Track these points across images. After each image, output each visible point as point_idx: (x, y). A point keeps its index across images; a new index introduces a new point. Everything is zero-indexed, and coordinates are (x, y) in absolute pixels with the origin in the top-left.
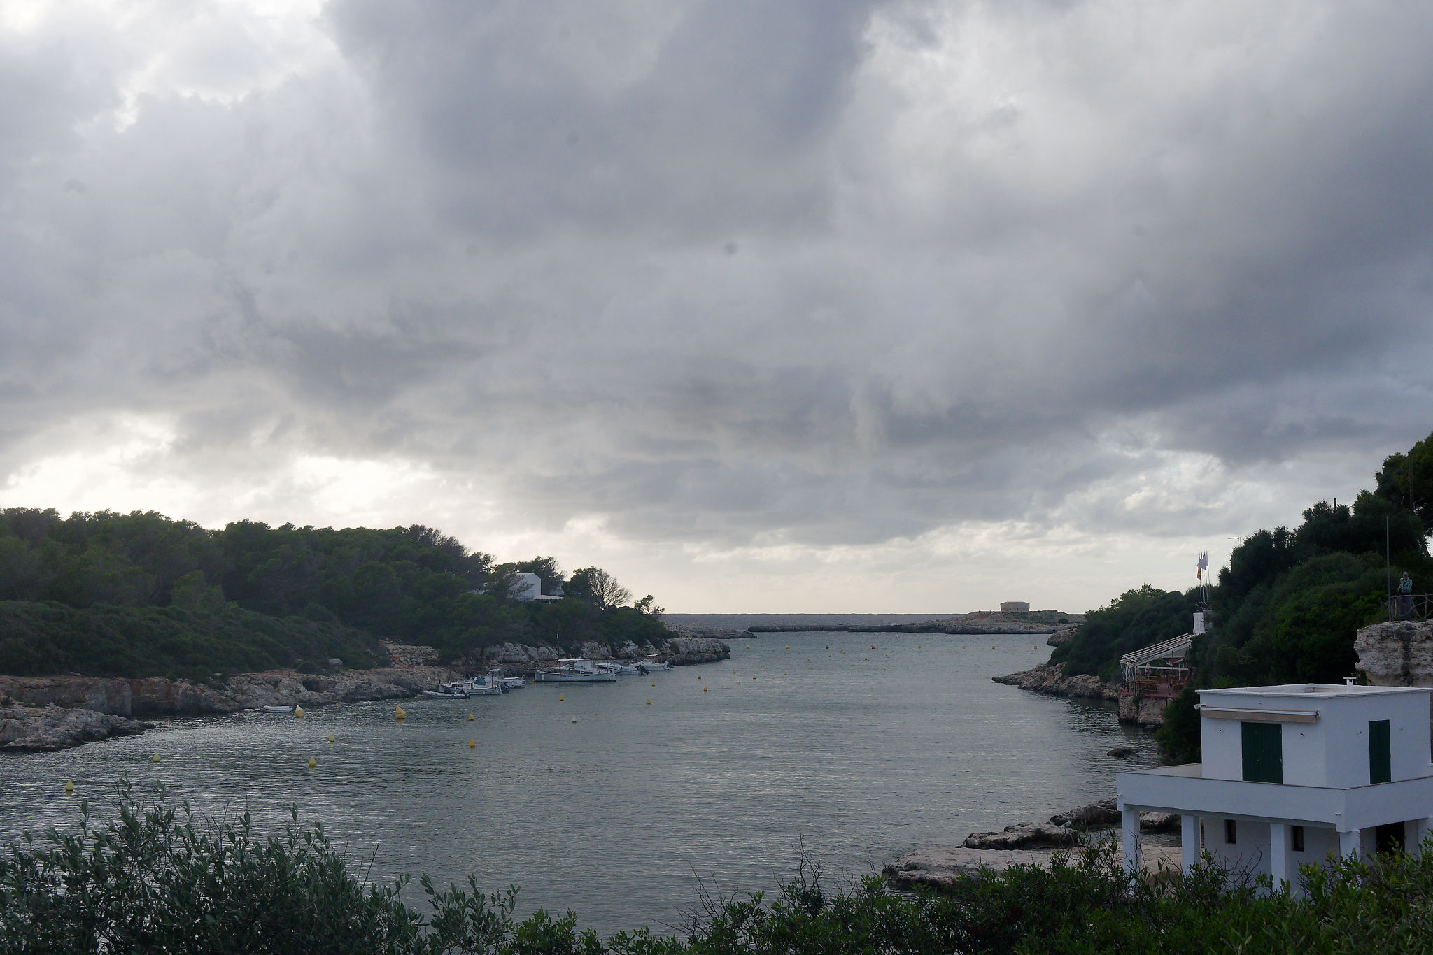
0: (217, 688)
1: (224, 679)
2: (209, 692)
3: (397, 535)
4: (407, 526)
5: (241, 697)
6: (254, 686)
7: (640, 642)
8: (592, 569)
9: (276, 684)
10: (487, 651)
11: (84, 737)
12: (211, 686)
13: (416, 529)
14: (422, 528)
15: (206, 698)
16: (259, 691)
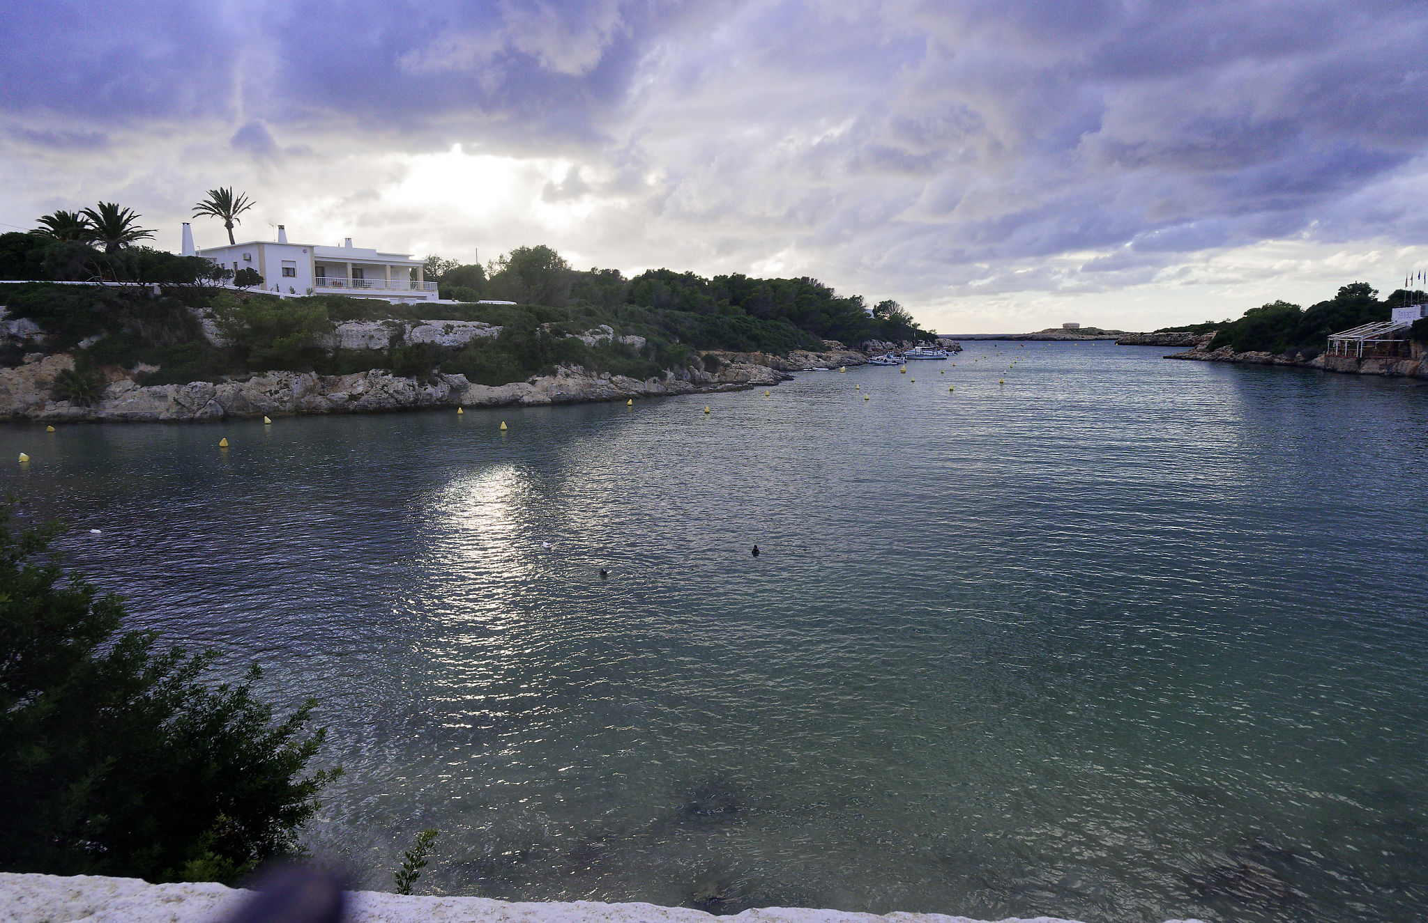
0: (785, 358)
1: (787, 354)
2: (782, 360)
3: (797, 283)
4: (799, 277)
5: (798, 363)
6: (799, 357)
9: (807, 357)
10: (864, 344)
16: (803, 360)
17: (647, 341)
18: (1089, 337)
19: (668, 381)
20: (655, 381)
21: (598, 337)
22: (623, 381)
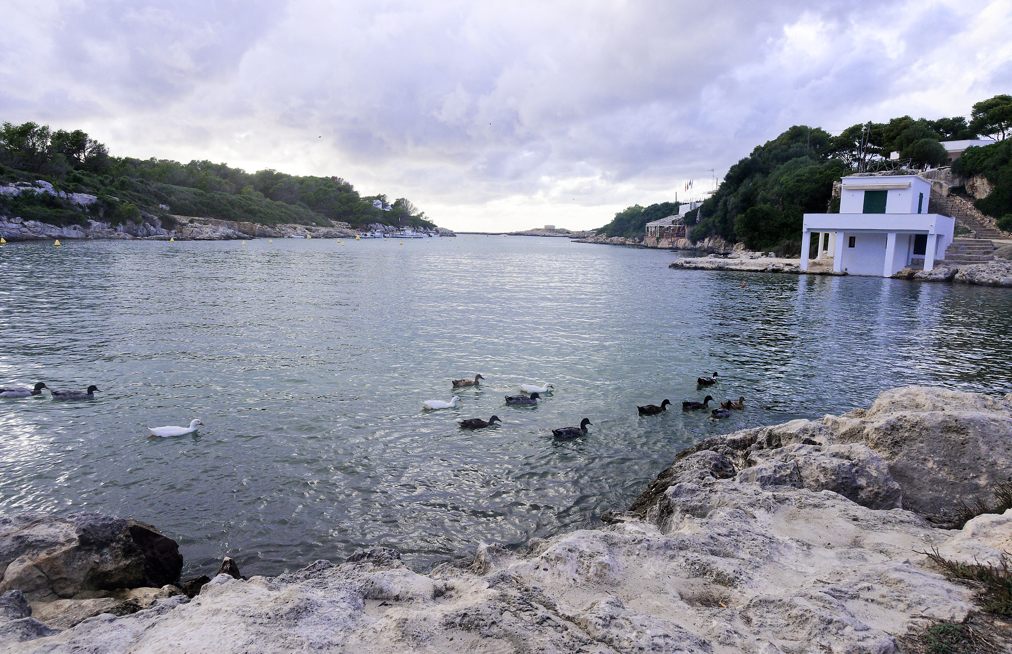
0: (272, 228)
1: (275, 224)
2: (269, 229)
3: (326, 180)
4: (330, 176)
5: (282, 232)
6: (287, 228)
7: (425, 228)
8: (403, 199)
9: (295, 228)
11: (228, 238)
12: (270, 227)
13: (334, 178)
14: (336, 178)
15: (268, 231)
16: (289, 230)
17: (98, 199)
18: (560, 235)
19: (92, 229)
20: (75, 229)
21: (22, 188)
22: (36, 226)
